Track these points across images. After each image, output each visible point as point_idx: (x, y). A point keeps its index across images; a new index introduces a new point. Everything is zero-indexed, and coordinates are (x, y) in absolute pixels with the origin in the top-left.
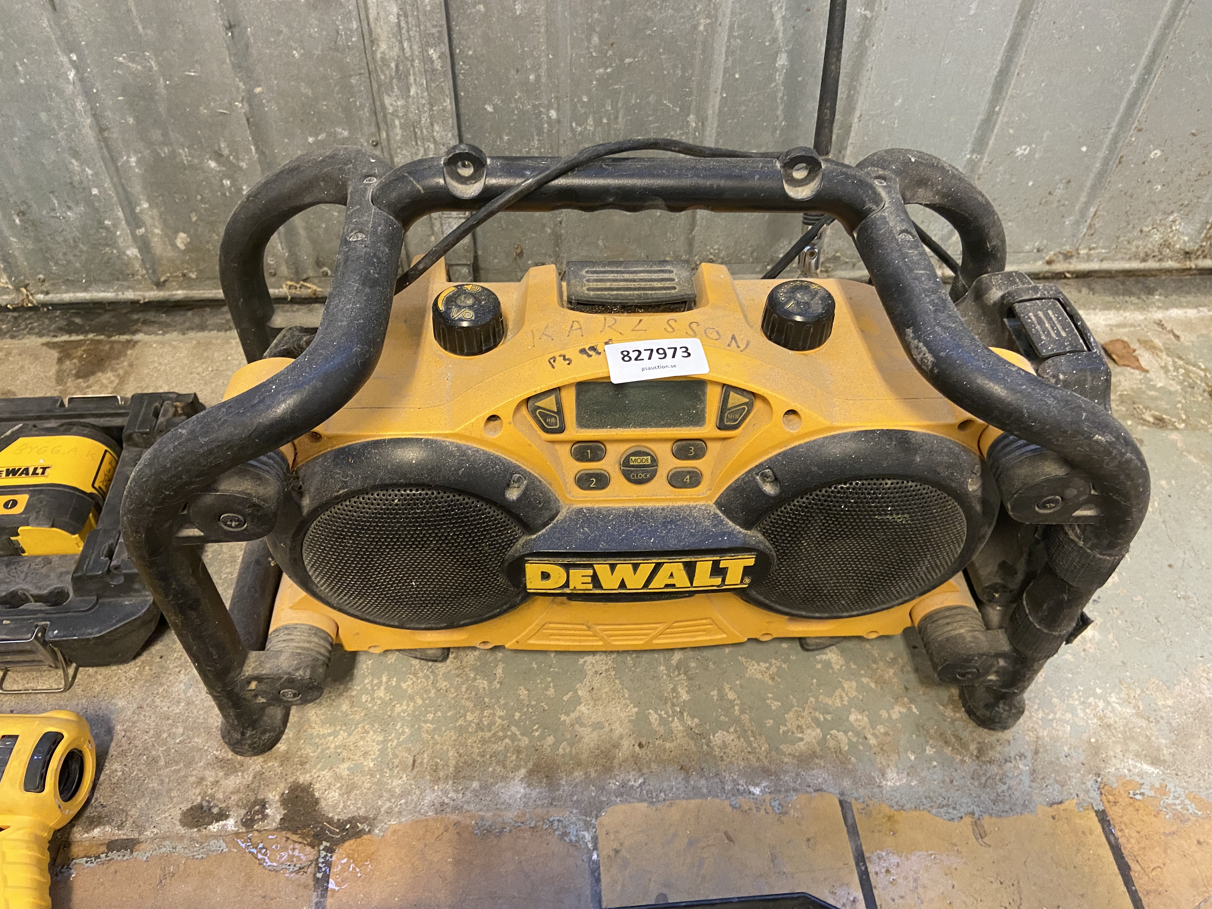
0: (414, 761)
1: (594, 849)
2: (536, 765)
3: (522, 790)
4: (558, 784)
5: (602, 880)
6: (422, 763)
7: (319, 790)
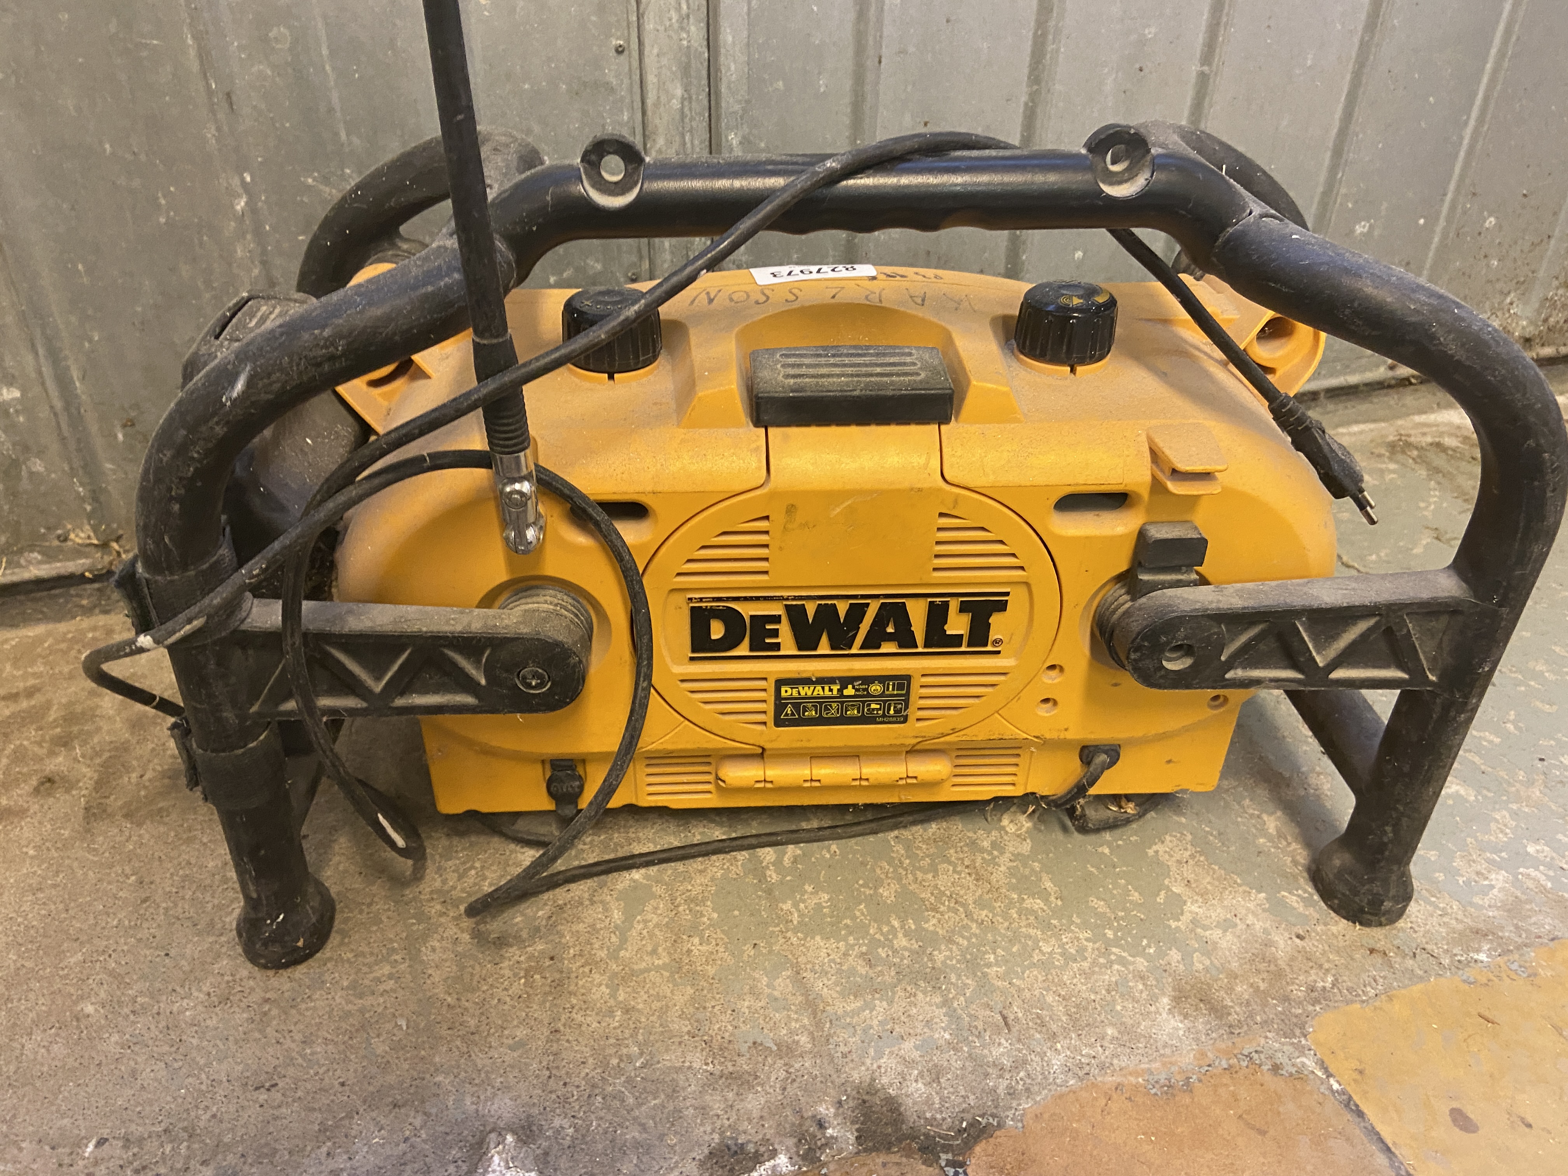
0: (1005, 1018)
1: (1328, 1077)
2: (1178, 989)
3: (1181, 1025)
4: (1226, 1007)
5: (1365, 1111)
6: (1017, 1019)
7: (891, 1085)
